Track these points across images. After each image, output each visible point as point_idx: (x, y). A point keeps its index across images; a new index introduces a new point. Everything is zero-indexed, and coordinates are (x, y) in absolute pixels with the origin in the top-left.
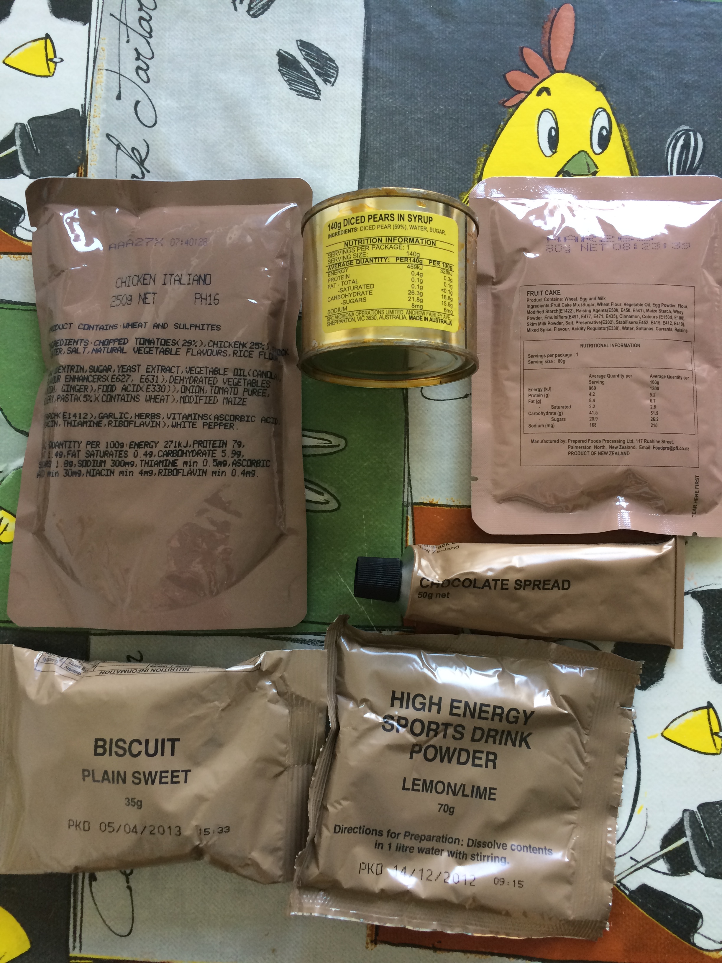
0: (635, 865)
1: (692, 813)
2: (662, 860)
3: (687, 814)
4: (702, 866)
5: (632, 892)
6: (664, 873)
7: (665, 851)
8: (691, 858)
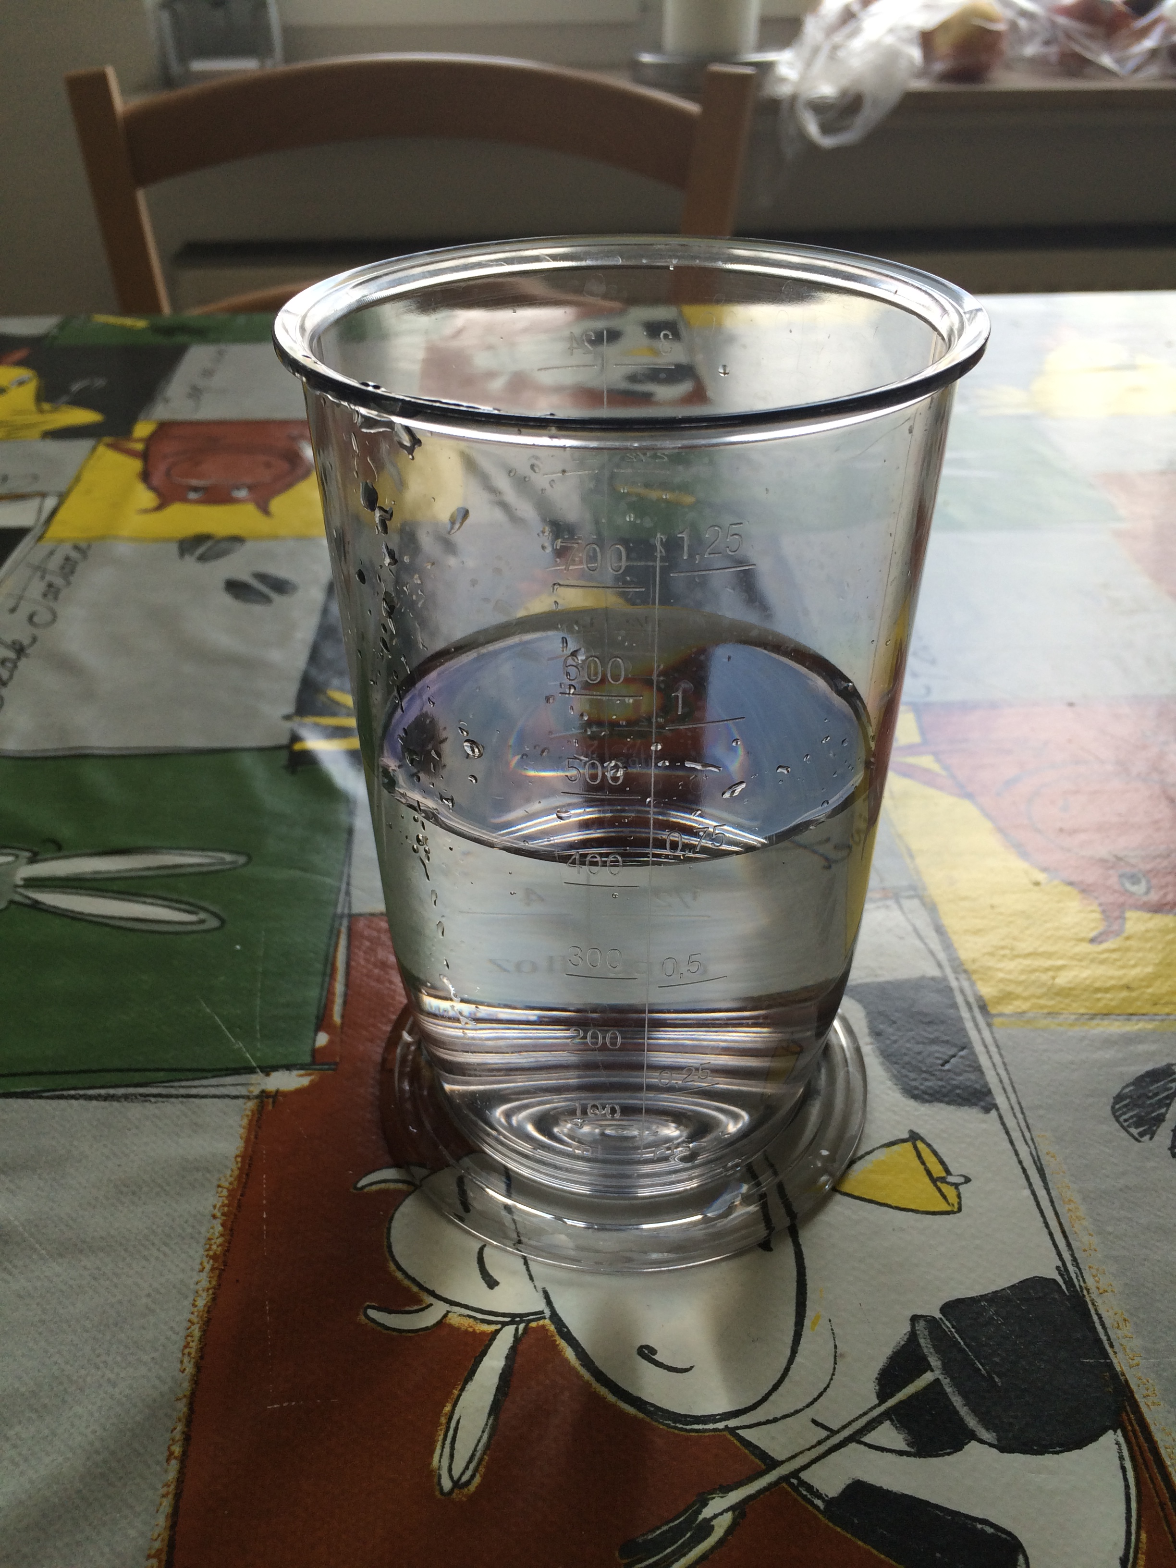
0: (828, 1438)
1: (931, 1321)
2: (887, 1423)
3: (921, 1325)
4: (987, 1429)
5: (830, 1502)
6: (901, 1453)
7: (891, 1403)
8: (957, 1412)
